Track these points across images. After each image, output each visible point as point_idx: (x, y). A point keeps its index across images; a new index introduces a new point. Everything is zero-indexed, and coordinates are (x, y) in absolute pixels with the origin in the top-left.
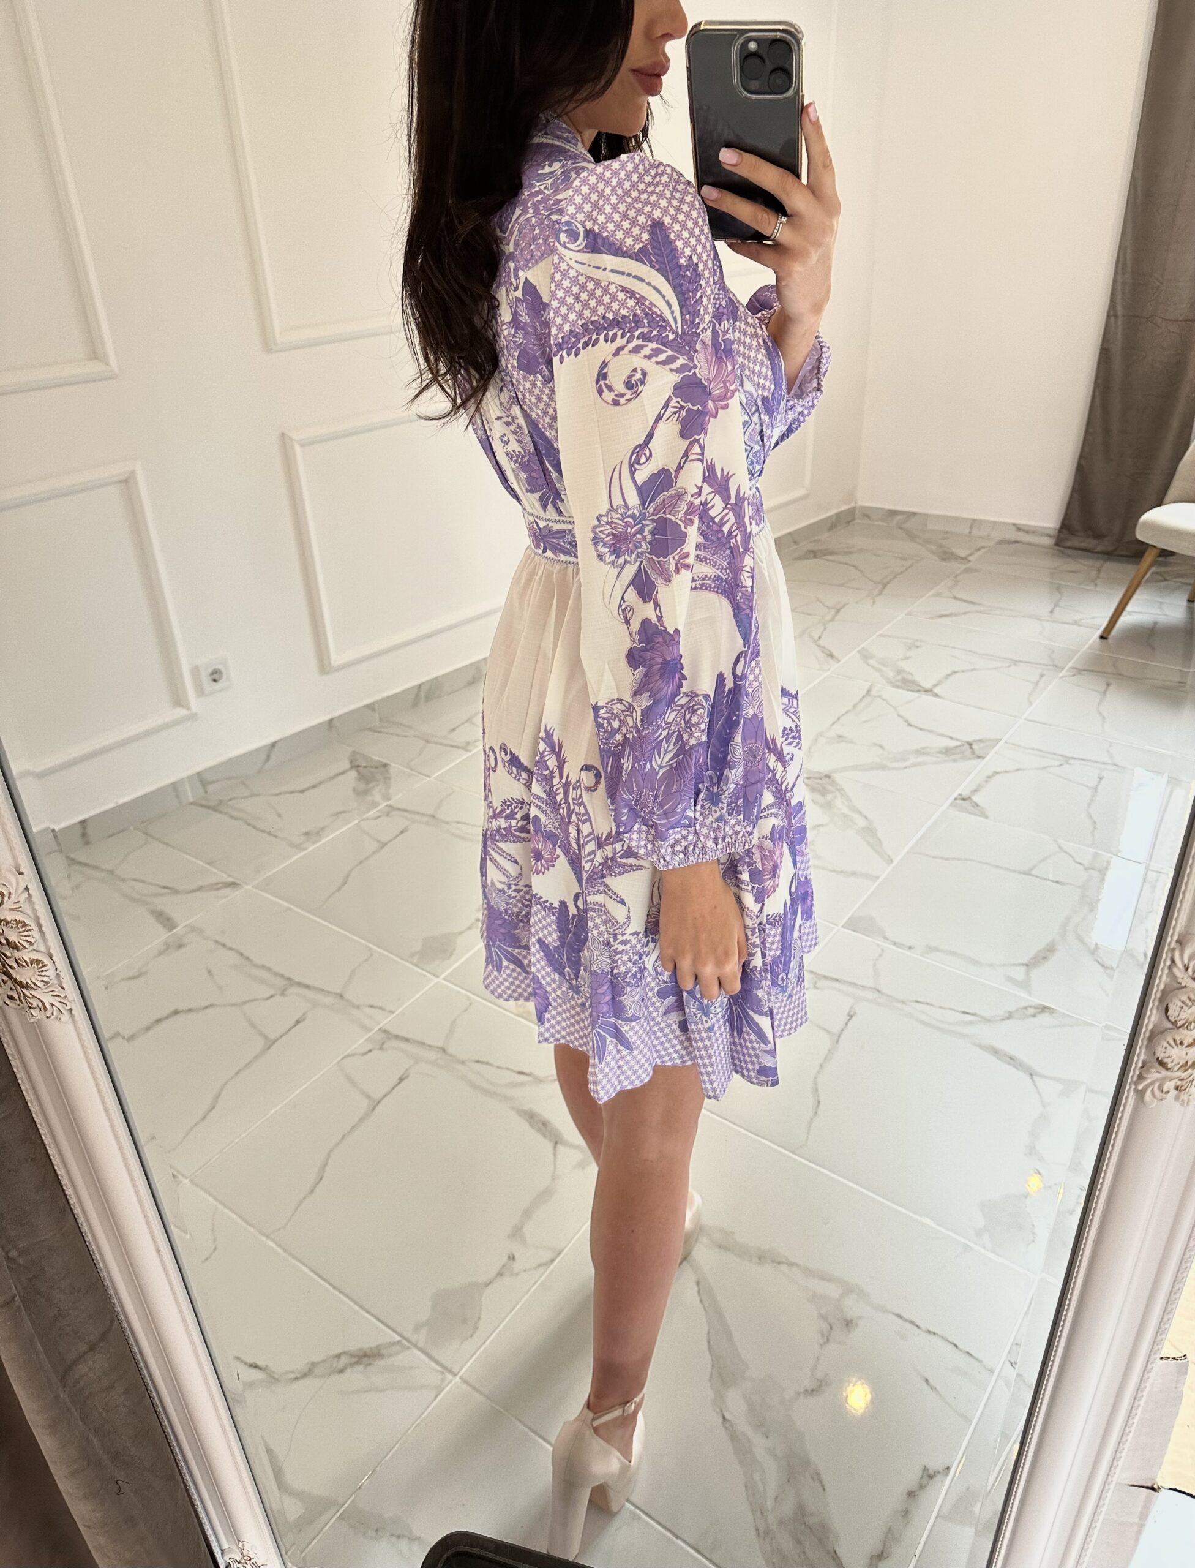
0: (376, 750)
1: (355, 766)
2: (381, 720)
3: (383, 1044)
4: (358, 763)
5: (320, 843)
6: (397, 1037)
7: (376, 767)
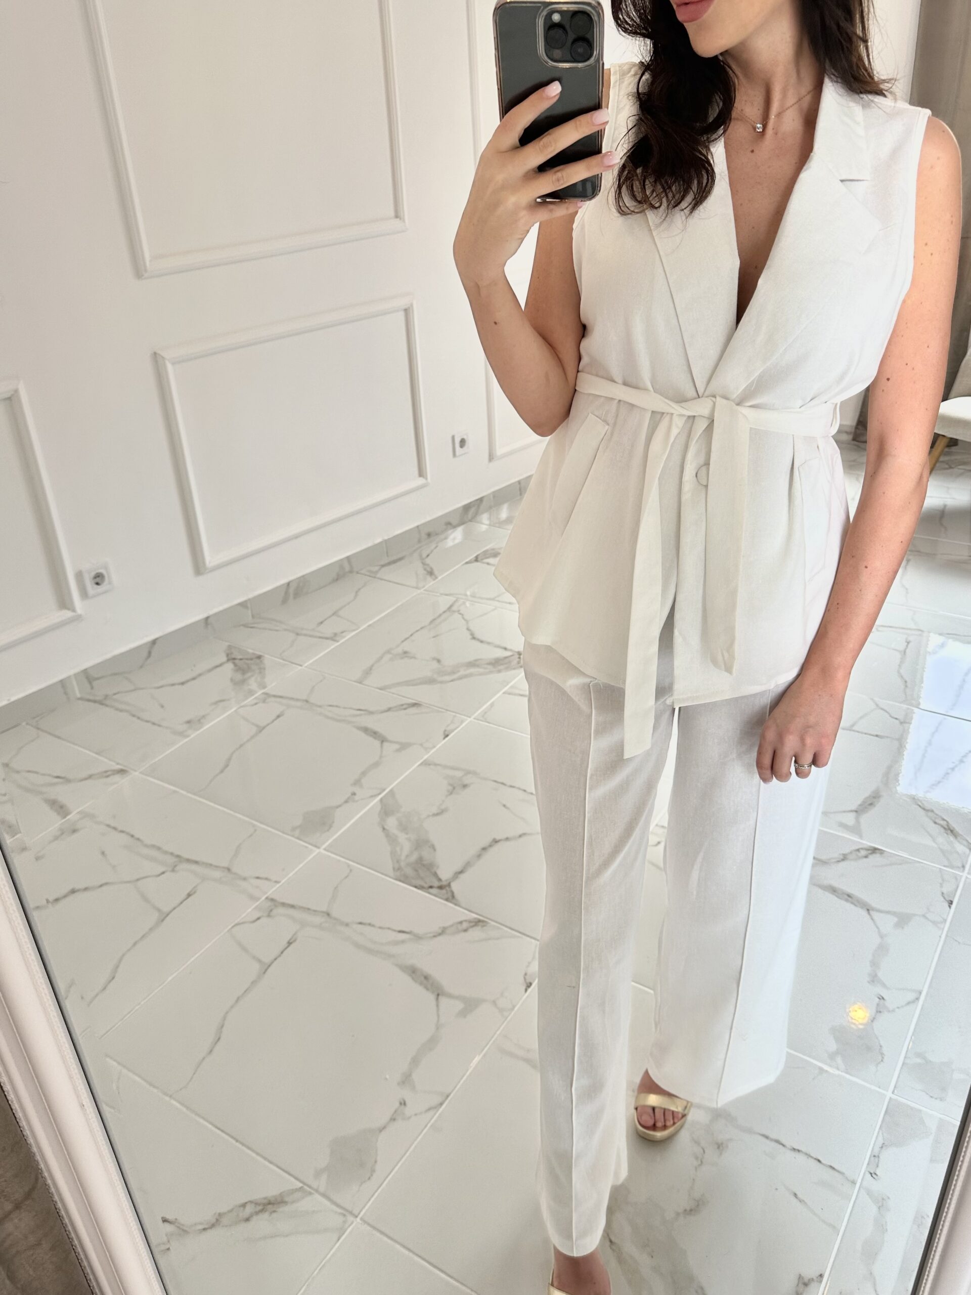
0: (250, 643)
1: (231, 659)
2: (253, 617)
3: (271, 911)
4: (233, 656)
5: (202, 730)
6: (283, 904)
7: (251, 659)
